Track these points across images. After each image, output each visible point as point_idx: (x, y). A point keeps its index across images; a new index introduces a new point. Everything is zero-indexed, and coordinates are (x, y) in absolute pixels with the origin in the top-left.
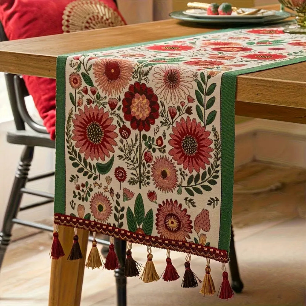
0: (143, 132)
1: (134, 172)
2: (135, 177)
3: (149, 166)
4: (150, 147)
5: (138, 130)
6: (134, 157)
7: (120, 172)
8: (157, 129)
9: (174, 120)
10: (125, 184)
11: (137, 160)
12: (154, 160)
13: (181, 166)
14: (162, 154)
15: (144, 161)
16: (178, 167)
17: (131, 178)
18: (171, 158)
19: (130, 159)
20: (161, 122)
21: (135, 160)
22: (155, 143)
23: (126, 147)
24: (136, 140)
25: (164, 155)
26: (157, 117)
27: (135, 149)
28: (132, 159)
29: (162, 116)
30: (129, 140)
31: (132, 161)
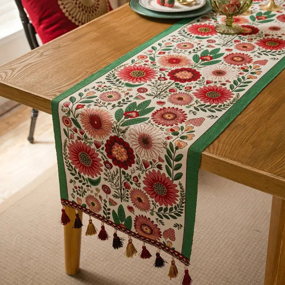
0: (122, 169)
1: (117, 191)
2: (117, 194)
3: (128, 191)
4: (128, 180)
5: (119, 166)
6: (116, 183)
7: (106, 188)
8: (134, 171)
9: (147, 169)
10: (110, 196)
11: (119, 185)
12: (132, 188)
13: (153, 200)
14: (138, 188)
15: (124, 187)
16: (150, 199)
17: (115, 194)
18: (145, 192)
19: (113, 182)
20: (137, 167)
21: (117, 184)
22: (132, 179)
23: (109, 175)
24: (117, 172)
25: (140, 188)
26: (134, 163)
27: (117, 177)
28: (115, 183)
29: (138, 164)
30: (112, 171)
31: (114, 184)
